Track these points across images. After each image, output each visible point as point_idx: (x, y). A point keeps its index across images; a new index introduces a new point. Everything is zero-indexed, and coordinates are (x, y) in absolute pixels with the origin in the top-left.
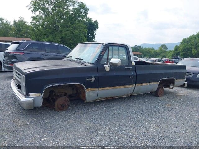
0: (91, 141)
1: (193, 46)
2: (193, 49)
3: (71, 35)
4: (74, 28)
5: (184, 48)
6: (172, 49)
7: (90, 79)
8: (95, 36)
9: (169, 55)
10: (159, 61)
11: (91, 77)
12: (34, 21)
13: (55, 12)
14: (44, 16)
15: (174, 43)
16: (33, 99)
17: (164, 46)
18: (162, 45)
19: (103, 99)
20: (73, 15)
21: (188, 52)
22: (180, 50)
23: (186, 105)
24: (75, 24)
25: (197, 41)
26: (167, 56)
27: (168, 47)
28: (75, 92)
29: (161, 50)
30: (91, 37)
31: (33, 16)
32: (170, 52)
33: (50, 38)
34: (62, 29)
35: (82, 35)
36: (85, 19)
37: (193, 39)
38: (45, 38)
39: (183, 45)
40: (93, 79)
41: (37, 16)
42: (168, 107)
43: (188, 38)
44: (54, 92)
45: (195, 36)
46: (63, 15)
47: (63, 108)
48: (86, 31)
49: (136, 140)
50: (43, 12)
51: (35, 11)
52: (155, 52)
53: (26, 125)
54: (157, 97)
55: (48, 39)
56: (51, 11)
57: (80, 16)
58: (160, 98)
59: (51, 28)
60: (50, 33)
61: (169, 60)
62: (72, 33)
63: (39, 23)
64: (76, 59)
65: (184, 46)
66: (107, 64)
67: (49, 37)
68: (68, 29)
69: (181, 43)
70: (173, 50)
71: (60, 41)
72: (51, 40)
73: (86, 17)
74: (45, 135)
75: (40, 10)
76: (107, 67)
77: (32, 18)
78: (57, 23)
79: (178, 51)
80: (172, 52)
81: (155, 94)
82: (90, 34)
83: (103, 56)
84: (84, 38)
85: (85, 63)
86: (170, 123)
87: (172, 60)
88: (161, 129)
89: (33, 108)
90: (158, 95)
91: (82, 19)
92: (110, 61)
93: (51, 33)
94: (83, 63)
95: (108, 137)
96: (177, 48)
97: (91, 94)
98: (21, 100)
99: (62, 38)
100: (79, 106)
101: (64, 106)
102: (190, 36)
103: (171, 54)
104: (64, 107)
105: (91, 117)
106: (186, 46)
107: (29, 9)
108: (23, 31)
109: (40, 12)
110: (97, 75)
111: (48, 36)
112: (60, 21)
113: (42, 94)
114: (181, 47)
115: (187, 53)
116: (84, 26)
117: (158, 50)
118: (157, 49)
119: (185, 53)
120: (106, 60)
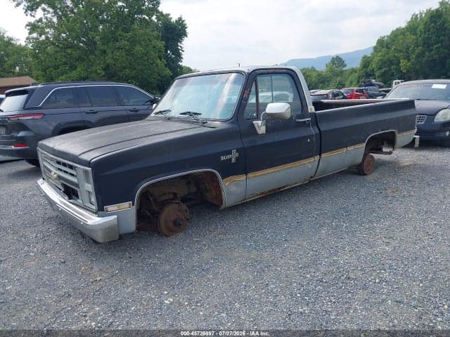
0: (268, 289)
1: (401, 54)
2: (401, 61)
3: (127, 59)
4: (134, 41)
5: (381, 60)
6: (356, 64)
7: (228, 157)
8: (183, 53)
9: (350, 79)
10: (335, 95)
11: (230, 153)
12: (35, 35)
13: (81, 6)
14: (55, 20)
15: (357, 52)
16: (116, 216)
17: (337, 61)
18: (333, 58)
19: (257, 195)
20: (125, 10)
21: (393, 67)
22: (374, 66)
23: (429, 185)
24: (133, 30)
25: (408, 41)
26: (347, 83)
27: (346, 62)
28: (194, 189)
29: (331, 70)
30: (173, 56)
31: (30, 23)
32: (352, 73)
33: (80, 70)
34: (105, 47)
35: (154, 54)
36: (154, 18)
37: (400, 37)
38: (67, 73)
39: (380, 54)
40: (234, 156)
41: (40, 20)
42: (395, 194)
43: (388, 36)
44: (152, 196)
45: (403, 29)
46: (101, 13)
47: (177, 226)
48: (161, 44)
49: (359, 274)
50: (51, 10)
51: (32, 10)
52: (319, 76)
53: (113, 276)
54: (362, 177)
55: (74, 74)
56: (71, 6)
57: (141, 12)
58: (370, 178)
59: (79, 48)
60: (77, 60)
61: (357, 91)
62: (129, 52)
63: (47, 38)
64: (181, 114)
65: (382, 55)
66: (257, 118)
67: (77, 69)
68: (118, 44)
69: (375, 48)
70: (359, 66)
71: (104, 76)
72: (83, 75)
73: (158, 11)
74: (166, 292)
75: (43, 5)
76: (260, 124)
77: (29, 27)
78: (91, 34)
79: (370, 68)
80: (356, 72)
81: (358, 170)
82: (171, 51)
83: (247, 100)
84: (159, 61)
85: (208, 122)
86: (412, 228)
87: (361, 91)
88: (399, 243)
89: (117, 237)
90: (363, 172)
91: (147, 18)
92: (265, 110)
93: (80, 59)
94: (204, 123)
95: (301, 276)
96: (366, 62)
97: (233, 188)
98: (90, 222)
99: (106, 68)
100: (207, 218)
101: (181, 223)
102: (393, 32)
103: (354, 77)
104: (180, 225)
105: (245, 239)
106: (387, 56)
107: (18, 5)
108: (10, 61)
109: (44, 10)
110: (241, 146)
111: (73, 68)
112: (97, 27)
113: (133, 205)
114: (377, 59)
115: (390, 70)
116: (155, 33)
117: (324, 71)
118: (322, 68)
119: (386, 71)
120: (255, 108)
